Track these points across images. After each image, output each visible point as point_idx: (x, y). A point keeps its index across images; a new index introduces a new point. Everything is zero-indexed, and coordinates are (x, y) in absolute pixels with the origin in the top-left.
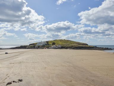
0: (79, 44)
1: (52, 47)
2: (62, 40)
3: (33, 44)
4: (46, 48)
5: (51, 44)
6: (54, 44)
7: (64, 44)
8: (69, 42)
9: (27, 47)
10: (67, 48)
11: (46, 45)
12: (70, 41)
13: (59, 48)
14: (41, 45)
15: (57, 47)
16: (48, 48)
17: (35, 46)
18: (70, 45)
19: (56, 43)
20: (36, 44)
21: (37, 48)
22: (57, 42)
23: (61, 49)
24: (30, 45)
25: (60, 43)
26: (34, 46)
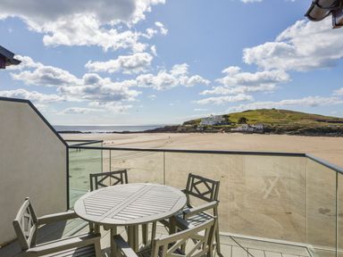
0: (319, 121)
1: (240, 128)
2: (268, 111)
3: (192, 122)
4: (222, 132)
5: (236, 121)
6: (243, 120)
7: (272, 120)
8: (288, 115)
9: (179, 129)
10: (280, 132)
11: (223, 123)
12: (291, 112)
13: (256, 131)
14: (211, 123)
15: (252, 129)
16: (228, 130)
17: (196, 126)
18: (292, 124)
19: (250, 119)
20: (199, 121)
21: (201, 132)
22: (252, 116)
23: (263, 133)
24: (186, 123)
25: (261, 118)
26: (193, 125)
